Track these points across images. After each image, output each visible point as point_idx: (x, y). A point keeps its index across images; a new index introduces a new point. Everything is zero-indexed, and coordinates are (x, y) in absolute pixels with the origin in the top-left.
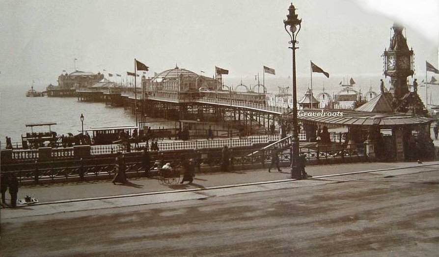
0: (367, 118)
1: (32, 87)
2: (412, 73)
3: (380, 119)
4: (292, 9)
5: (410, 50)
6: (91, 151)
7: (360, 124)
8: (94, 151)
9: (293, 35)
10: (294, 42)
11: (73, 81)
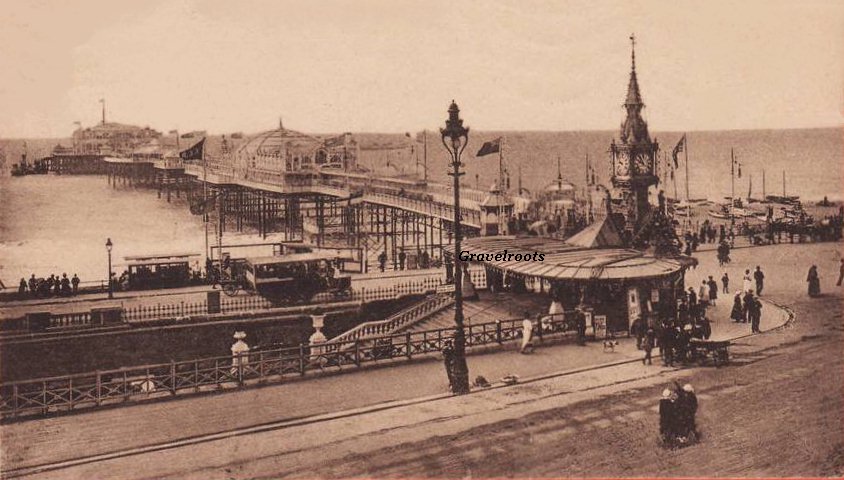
0: (580, 267)
1: (24, 157)
2: (655, 181)
3: (602, 267)
4: (454, 110)
5: (653, 141)
6: (123, 315)
7: (570, 276)
8: (128, 315)
9: (456, 154)
10: (457, 164)
11: (99, 141)
